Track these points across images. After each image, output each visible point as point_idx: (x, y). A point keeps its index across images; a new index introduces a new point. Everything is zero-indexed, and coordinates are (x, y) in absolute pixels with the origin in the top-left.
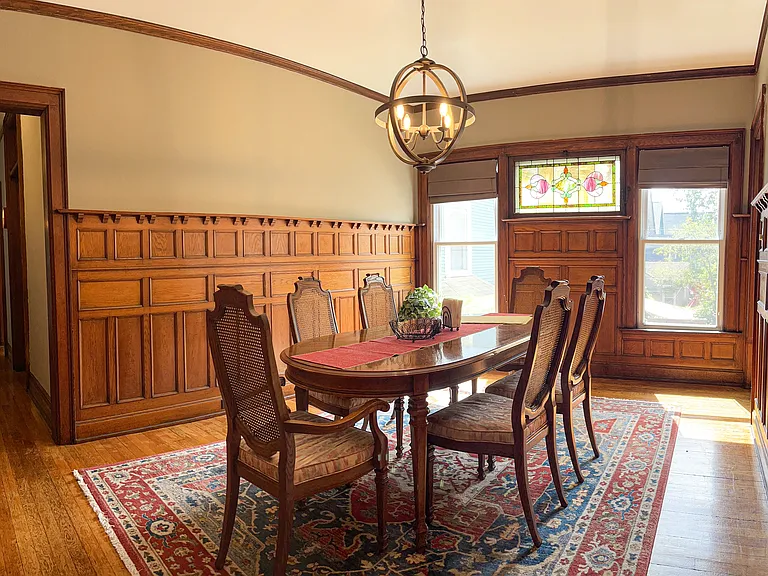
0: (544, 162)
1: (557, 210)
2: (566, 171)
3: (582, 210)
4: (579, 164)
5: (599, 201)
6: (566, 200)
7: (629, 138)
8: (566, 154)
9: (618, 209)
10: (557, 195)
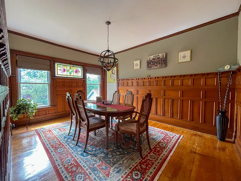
0: (65, 65)
1: (68, 76)
2: (70, 68)
3: (74, 77)
4: (73, 66)
5: (78, 75)
6: (70, 74)
7: (84, 63)
8: (70, 64)
9: (82, 77)
10: (68, 73)
